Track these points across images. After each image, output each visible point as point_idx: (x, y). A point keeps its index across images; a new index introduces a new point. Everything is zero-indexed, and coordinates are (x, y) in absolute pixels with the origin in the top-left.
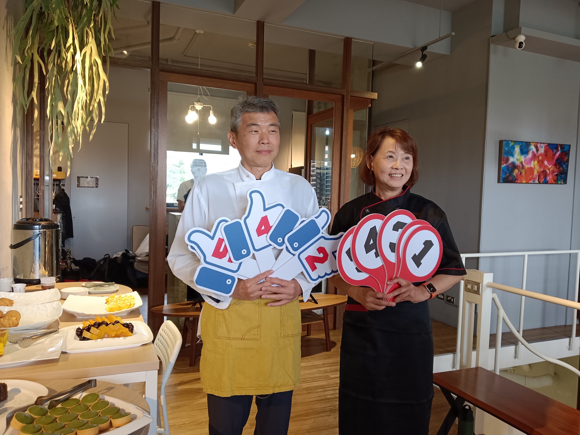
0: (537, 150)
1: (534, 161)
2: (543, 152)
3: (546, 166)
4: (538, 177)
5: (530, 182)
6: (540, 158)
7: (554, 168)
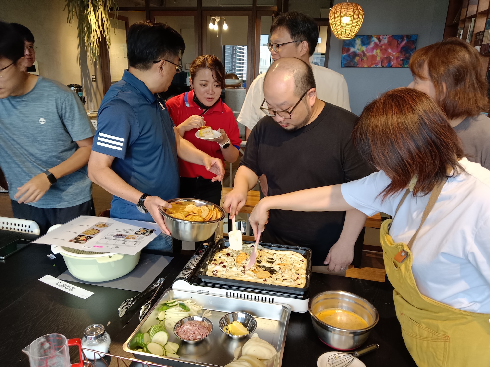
0: (380, 41)
1: (376, 50)
2: (386, 42)
3: (390, 53)
4: (380, 62)
5: (372, 66)
6: (383, 47)
7: (399, 54)
